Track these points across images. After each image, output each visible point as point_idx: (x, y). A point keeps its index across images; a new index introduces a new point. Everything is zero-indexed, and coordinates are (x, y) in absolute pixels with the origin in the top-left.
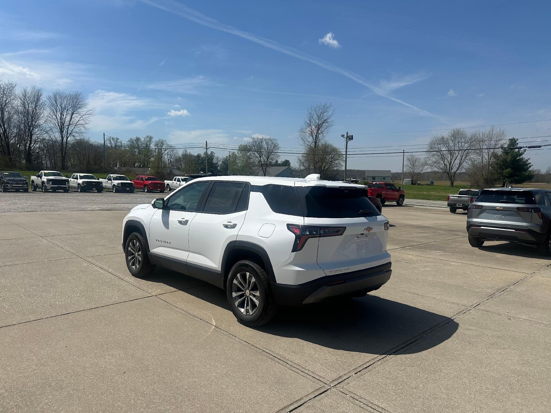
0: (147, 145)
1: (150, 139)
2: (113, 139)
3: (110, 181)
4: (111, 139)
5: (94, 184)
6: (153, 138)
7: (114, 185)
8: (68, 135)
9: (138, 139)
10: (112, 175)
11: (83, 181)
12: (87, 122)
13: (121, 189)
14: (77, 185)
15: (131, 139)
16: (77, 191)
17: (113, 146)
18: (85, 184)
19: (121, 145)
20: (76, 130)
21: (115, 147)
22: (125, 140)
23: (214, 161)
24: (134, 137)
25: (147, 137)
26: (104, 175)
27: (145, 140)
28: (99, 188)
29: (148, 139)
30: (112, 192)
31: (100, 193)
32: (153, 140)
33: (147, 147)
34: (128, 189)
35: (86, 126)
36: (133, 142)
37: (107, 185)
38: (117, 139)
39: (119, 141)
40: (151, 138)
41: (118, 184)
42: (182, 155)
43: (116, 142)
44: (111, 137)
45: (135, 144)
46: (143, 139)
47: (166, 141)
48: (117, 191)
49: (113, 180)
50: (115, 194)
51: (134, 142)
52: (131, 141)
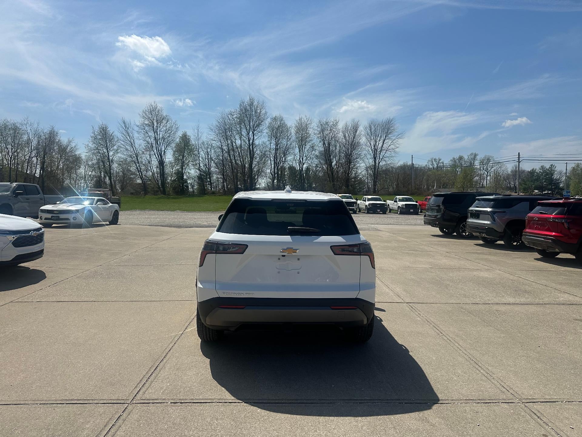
0: (471, 163)
1: (475, 157)
2: (435, 160)
3: (396, 203)
4: (433, 160)
5: (378, 205)
6: (478, 155)
7: (399, 207)
8: (380, 160)
9: (461, 158)
10: (398, 197)
11: (369, 203)
12: (397, 145)
13: (404, 210)
14: (365, 207)
15: (454, 159)
16: (365, 213)
17: (435, 167)
18: (371, 206)
19: (443, 166)
20: (387, 154)
21: (437, 168)
22: (447, 161)
23: (556, 176)
24: (457, 156)
25: (472, 154)
26: (392, 197)
27: (469, 158)
28: (383, 209)
29: (473, 157)
30: (397, 213)
31: (385, 215)
32: (478, 157)
33: (471, 165)
34: (412, 211)
35: (396, 150)
36: (455, 161)
37: (394, 206)
38: (440, 160)
39: (441, 162)
40: (476, 155)
41: (403, 205)
42: (511, 172)
43: (439, 163)
44: (433, 158)
45: (457, 163)
46: (466, 157)
47: (493, 157)
48: (402, 213)
49: (399, 202)
50: (399, 216)
51: (457, 161)
52: (454, 160)
